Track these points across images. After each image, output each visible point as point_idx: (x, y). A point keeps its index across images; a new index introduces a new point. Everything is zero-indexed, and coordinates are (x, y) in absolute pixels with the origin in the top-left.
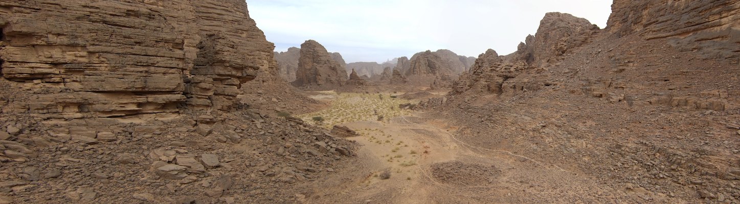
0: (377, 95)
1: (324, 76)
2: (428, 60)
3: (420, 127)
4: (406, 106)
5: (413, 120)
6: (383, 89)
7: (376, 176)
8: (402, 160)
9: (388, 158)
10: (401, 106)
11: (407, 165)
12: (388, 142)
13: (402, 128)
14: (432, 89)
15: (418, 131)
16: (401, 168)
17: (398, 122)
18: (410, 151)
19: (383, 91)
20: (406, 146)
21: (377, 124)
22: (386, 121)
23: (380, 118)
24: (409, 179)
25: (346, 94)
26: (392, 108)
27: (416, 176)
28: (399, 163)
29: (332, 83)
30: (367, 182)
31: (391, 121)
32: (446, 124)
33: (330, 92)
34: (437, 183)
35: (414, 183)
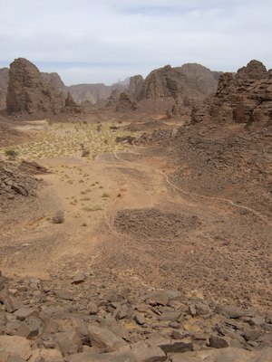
0: (95, 125)
1: (35, 103)
2: (167, 79)
3: (130, 165)
4: (124, 139)
5: (126, 157)
6: (106, 118)
7: (48, 219)
8: (87, 204)
9: (72, 201)
10: (119, 140)
11: (90, 210)
12: (81, 181)
13: (108, 166)
14: (169, 117)
15: (124, 171)
16: (82, 212)
17: (106, 159)
18: (101, 194)
19: (105, 121)
20: (101, 188)
21: (79, 160)
22: (90, 157)
23: (85, 154)
24: (85, 225)
25: (59, 125)
26: (106, 142)
27: (95, 222)
28: (83, 207)
29: (45, 111)
30: (35, 225)
31: (97, 158)
32: (165, 163)
33: (41, 122)
34: (115, 232)
35: (88, 230)
